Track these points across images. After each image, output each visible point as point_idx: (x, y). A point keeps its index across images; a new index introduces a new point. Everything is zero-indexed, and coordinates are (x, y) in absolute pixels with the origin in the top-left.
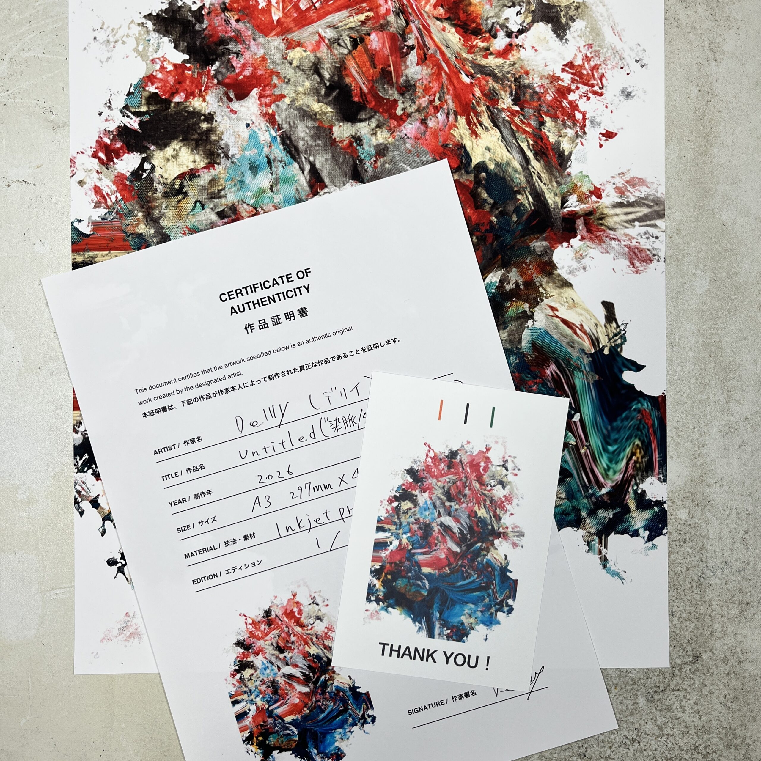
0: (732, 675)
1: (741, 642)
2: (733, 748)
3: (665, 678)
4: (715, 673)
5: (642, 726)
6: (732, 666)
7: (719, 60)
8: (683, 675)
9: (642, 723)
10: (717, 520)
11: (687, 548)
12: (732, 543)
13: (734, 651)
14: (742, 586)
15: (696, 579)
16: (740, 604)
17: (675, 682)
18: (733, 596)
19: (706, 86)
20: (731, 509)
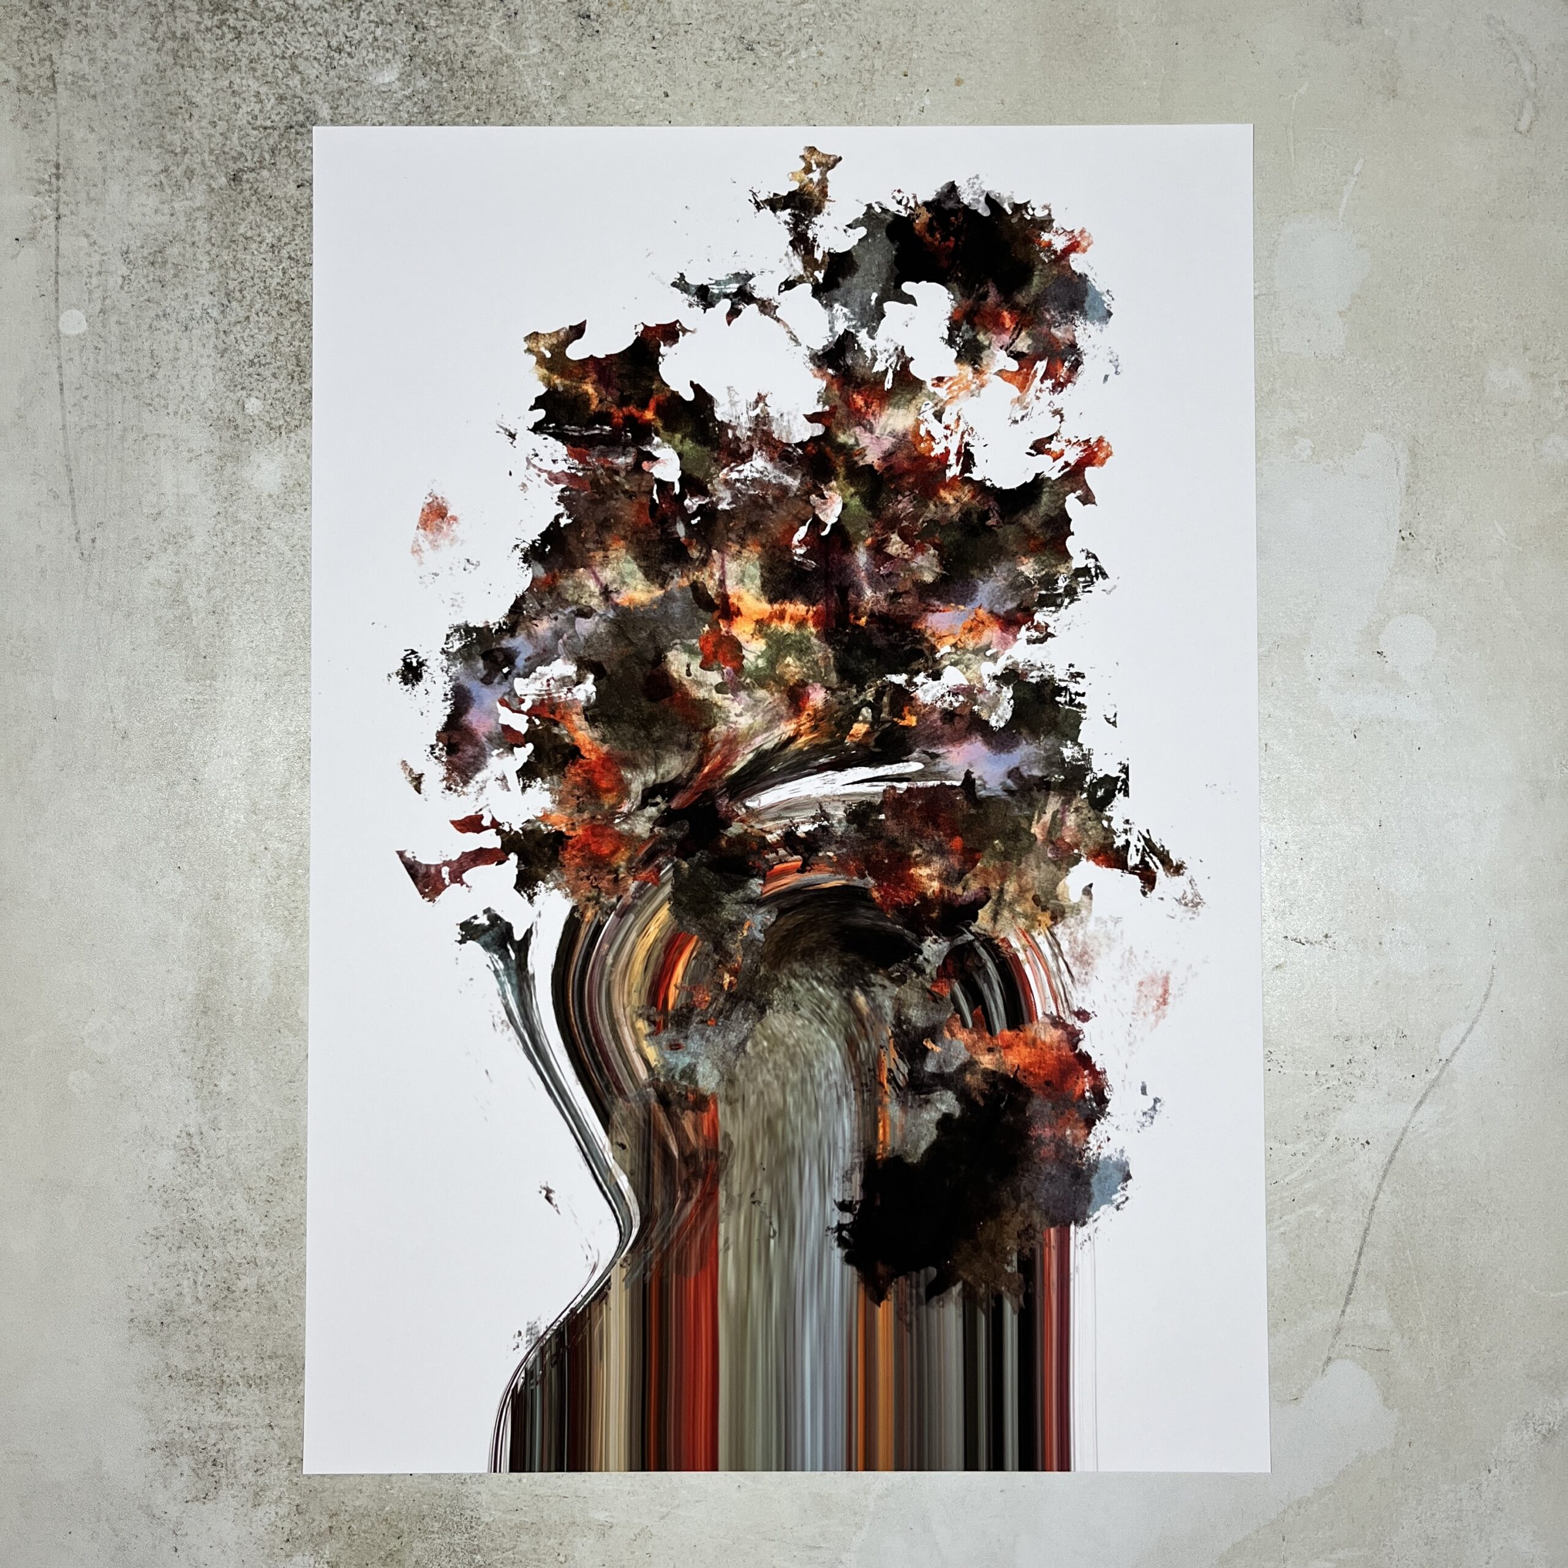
0: (178, 150)
1: (163, 203)
2: (178, 35)
3: (286, 147)
4: (206, 155)
5: (324, 72)
6: (178, 165)
7: (184, 1135)
8: (257, 151)
9: (324, 78)
10: (199, 397)
11: (249, 352)
12: (177, 359)
13: (175, 188)
14: (162, 291)
15: (234, 304)
16: (165, 263)
17: (271, 141)
18: (175, 276)
19: (205, 1092)
20: (176, 413)
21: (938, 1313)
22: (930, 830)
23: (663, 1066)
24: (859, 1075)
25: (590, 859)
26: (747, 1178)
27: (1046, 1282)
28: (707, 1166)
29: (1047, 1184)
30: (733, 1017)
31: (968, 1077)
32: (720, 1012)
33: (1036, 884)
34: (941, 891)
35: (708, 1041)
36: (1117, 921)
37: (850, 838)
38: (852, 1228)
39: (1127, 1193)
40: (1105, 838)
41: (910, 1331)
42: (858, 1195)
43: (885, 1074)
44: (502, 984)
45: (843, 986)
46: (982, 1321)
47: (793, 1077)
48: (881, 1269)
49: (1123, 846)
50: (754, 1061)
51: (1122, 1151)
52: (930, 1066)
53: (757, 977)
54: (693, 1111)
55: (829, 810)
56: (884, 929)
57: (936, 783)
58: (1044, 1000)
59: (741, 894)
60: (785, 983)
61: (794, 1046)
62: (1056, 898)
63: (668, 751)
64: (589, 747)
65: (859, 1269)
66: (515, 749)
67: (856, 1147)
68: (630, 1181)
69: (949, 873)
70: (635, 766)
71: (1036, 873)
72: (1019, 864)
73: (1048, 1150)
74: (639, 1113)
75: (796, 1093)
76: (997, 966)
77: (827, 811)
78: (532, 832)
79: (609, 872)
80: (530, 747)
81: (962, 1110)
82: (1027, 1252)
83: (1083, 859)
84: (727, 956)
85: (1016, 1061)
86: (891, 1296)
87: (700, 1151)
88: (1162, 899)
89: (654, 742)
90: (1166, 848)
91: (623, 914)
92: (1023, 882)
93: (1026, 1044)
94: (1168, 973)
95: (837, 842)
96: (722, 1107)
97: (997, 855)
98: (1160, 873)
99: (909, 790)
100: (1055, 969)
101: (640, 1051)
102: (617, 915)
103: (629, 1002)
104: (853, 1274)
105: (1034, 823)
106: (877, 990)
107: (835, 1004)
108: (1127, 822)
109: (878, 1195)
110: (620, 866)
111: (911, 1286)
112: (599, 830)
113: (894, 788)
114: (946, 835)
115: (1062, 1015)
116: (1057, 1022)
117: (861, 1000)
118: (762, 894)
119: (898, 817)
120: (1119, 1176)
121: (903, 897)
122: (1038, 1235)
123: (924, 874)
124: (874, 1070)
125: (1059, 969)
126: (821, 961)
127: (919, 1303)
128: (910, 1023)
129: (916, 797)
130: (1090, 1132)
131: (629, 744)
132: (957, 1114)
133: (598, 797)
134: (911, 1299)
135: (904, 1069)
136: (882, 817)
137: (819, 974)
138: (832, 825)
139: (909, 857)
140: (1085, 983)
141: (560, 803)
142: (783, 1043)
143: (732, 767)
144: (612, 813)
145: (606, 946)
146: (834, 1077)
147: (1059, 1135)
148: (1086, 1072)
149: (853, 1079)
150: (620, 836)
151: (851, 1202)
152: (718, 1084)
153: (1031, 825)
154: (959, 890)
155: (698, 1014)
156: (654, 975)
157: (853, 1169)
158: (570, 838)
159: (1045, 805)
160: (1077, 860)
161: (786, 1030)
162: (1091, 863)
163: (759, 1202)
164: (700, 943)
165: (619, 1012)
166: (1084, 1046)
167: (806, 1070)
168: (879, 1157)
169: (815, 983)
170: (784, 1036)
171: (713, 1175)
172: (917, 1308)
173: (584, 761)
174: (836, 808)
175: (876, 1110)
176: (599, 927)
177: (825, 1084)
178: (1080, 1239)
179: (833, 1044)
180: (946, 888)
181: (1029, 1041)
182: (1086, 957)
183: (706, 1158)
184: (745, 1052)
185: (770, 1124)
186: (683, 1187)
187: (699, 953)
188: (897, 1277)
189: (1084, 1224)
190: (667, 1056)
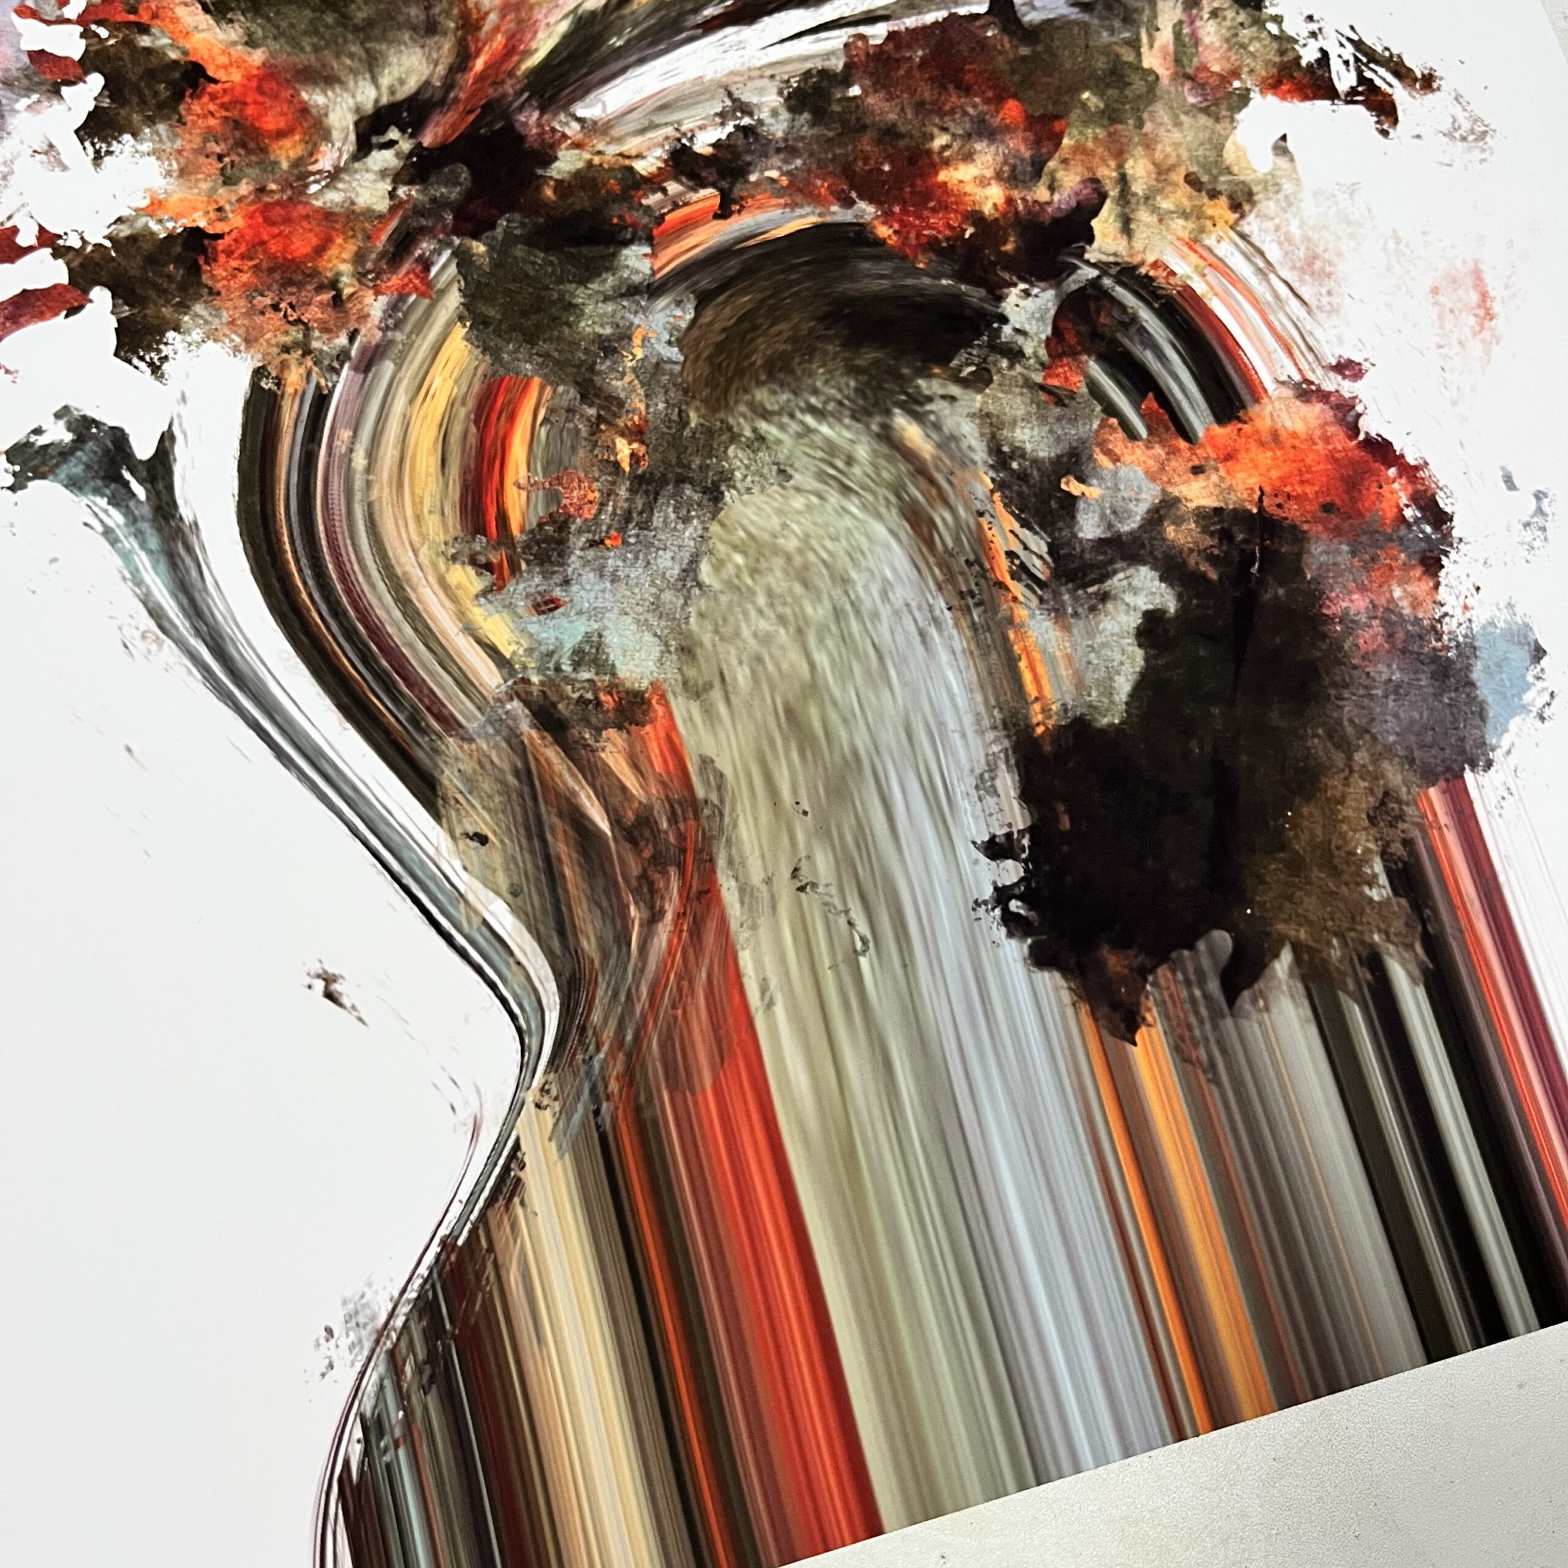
21: (1261, 1024)
22: (954, 99)
23: (530, 651)
24: (951, 578)
25: (271, 271)
26: (774, 840)
27: (1457, 901)
28: (681, 837)
29: (1391, 704)
30: (657, 520)
31: (1170, 531)
32: (627, 518)
33: (1185, 155)
34: (1010, 201)
35: (615, 579)
36: (1353, 190)
37: (803, 138)
38: (1027, 891)
39: (1549, 684)
40: (1282, 52)
41: (1216, 1081)
42: (1018, 818)
43: (1003, 564)
44: (126, 556)
45: (870, 414)
46: (1356, 1016)
47: (817, 612)
48: (1114, 962)
49: (1318, 61)
50: (724, 599)
51: (1510, 606)
52: (1089, 528)
53: (687, 433)
54: (620, 728)
55: (747, 96)
56: (920, 291)
57: (941, 15)
58: (1267, 357)
59: (610, 280)
60: (748, 433)
61: (800, 551)
62: (1228, 171)
63: (390, 42)
64: (223, 60)
65: (1065, 972)
66: (64, 90)
67: (986, 723)
68: (515, 910)
69: (1014, 168)
70: (328, 80)
71: (1176, 135)
72: (1140, 124)
73: (1371, 636)
74: (502, 759)
75: (830, 643)
76: (1159, 313)
77: (745, 98)
78: (132, 239)
79: (320, 289)
80: (96, 81)
81: (1180, 597)
82: (1397, 848)
83: (1255, 95)
84: (612, 405)
85: (1254, 481)
86: (1152, 1014)
87: (657, 806)
88: (1418, 137)
89: (356, 29)
90: (1395, 51)
91: (368, 362)
92: (1159, 156)
93: (1262, 444)
94: (1476, 262)
95: (778, 150)
96: (680, 706)
97: (1091, 118)
98: (1399, 93)
99: (892, 36)
100: (1269, 297)
101: (470, 630)
102: (356, 369)
103: (424, 537)
104: (1057, 989)
105: (1144, 50)
106: (938, 407)
107: (862, 452)
108: (1310, 18)
109: (1061, 808)
110: (339, 274)
111: (1188, 983)
112: (277, 213)
113: (862, 37)
114: (987, 101)
115: (1311, 377)
116: (1306, 392)
117: (911, 432)
118: (654, 273)
119: (884, 87)
120: (1522, 655)
121: (937, 225)
122: (1410, 810)
123: (968, 178)
124: (978, 561)
125: (1277, 297)
126: (811, 374)
127: (1216, 1016)
128: (1023, 456)
129: (909, 46)
130: (1437, 585)
131: (307, 43)
132: (1172, 606)
133: (264, 150)
134: (1197, 1013)
135: (1039, 544)
136: (855, 91)
137: (813, 400)
138: (760, 122)
139: (929, 152)
140: (1333, 310)
141: (183, 172)
142: (776, 550)
143: (529, 53)
144: (300, 176)
145: (345, 434)
146: (901, 594)
147: (1382, 601)
148: (1392, 472)
149: (940, 588)
150: (328, 215)
151: (1009, 836)
152: (660, 662)
153: (1139, 55)
154: (1041, 193)
155: (580, 531)
156: (464, 472)
157: (992, 768)
158: (219, 236)
159: (1154, 16)
160: (1244, 99)
161: (775, 522)
162: (1271, 99)
163: (814, 885)
164: (549, 389)
165: (405, 561)
166: (1370, 426)
167: (837, 592)
168: (1040, 730)
169: (809, 420)
170: (774, 536)
171: (698, 852)
172: (1215, 1027)
173: (218, 87)
174: (761, 91)
175: (1005, 638)
176: (321, 401)
177: (885, 612)
178: (1492, 800)
179: (880, 530)
180: (1016, 194)
181: (1266, 437)
182: (1318, 264)
183: (673, 819)
184: (700, 585)
185: (792, 717)
186: (636, 892)
187: (551, 411)
188: (1152, 970)
189: (1489, 764)
190: (533, 628)
